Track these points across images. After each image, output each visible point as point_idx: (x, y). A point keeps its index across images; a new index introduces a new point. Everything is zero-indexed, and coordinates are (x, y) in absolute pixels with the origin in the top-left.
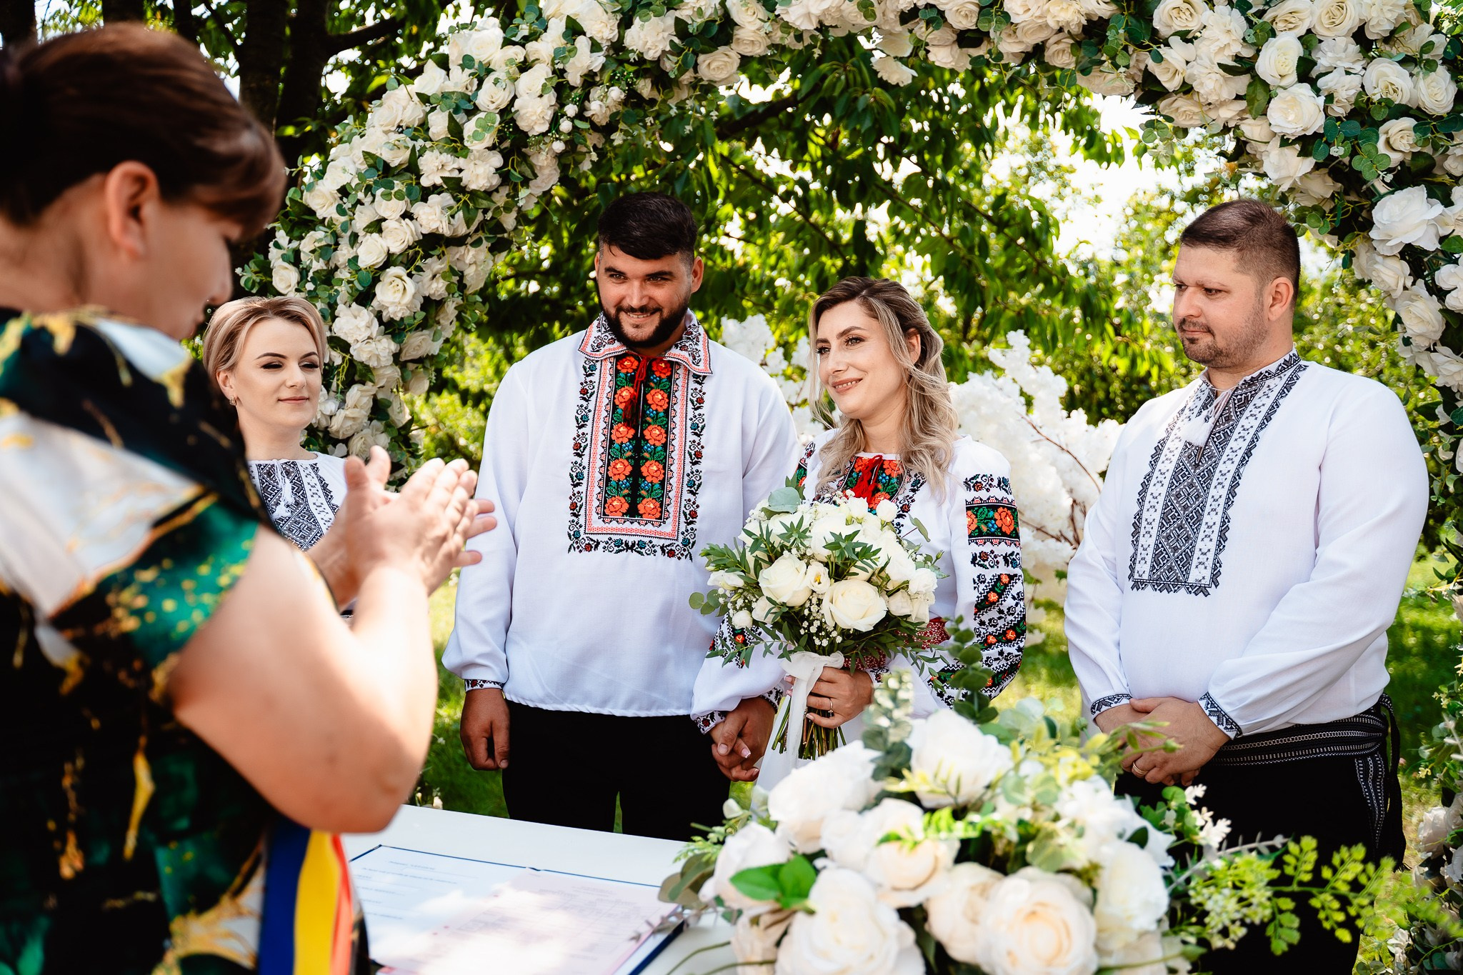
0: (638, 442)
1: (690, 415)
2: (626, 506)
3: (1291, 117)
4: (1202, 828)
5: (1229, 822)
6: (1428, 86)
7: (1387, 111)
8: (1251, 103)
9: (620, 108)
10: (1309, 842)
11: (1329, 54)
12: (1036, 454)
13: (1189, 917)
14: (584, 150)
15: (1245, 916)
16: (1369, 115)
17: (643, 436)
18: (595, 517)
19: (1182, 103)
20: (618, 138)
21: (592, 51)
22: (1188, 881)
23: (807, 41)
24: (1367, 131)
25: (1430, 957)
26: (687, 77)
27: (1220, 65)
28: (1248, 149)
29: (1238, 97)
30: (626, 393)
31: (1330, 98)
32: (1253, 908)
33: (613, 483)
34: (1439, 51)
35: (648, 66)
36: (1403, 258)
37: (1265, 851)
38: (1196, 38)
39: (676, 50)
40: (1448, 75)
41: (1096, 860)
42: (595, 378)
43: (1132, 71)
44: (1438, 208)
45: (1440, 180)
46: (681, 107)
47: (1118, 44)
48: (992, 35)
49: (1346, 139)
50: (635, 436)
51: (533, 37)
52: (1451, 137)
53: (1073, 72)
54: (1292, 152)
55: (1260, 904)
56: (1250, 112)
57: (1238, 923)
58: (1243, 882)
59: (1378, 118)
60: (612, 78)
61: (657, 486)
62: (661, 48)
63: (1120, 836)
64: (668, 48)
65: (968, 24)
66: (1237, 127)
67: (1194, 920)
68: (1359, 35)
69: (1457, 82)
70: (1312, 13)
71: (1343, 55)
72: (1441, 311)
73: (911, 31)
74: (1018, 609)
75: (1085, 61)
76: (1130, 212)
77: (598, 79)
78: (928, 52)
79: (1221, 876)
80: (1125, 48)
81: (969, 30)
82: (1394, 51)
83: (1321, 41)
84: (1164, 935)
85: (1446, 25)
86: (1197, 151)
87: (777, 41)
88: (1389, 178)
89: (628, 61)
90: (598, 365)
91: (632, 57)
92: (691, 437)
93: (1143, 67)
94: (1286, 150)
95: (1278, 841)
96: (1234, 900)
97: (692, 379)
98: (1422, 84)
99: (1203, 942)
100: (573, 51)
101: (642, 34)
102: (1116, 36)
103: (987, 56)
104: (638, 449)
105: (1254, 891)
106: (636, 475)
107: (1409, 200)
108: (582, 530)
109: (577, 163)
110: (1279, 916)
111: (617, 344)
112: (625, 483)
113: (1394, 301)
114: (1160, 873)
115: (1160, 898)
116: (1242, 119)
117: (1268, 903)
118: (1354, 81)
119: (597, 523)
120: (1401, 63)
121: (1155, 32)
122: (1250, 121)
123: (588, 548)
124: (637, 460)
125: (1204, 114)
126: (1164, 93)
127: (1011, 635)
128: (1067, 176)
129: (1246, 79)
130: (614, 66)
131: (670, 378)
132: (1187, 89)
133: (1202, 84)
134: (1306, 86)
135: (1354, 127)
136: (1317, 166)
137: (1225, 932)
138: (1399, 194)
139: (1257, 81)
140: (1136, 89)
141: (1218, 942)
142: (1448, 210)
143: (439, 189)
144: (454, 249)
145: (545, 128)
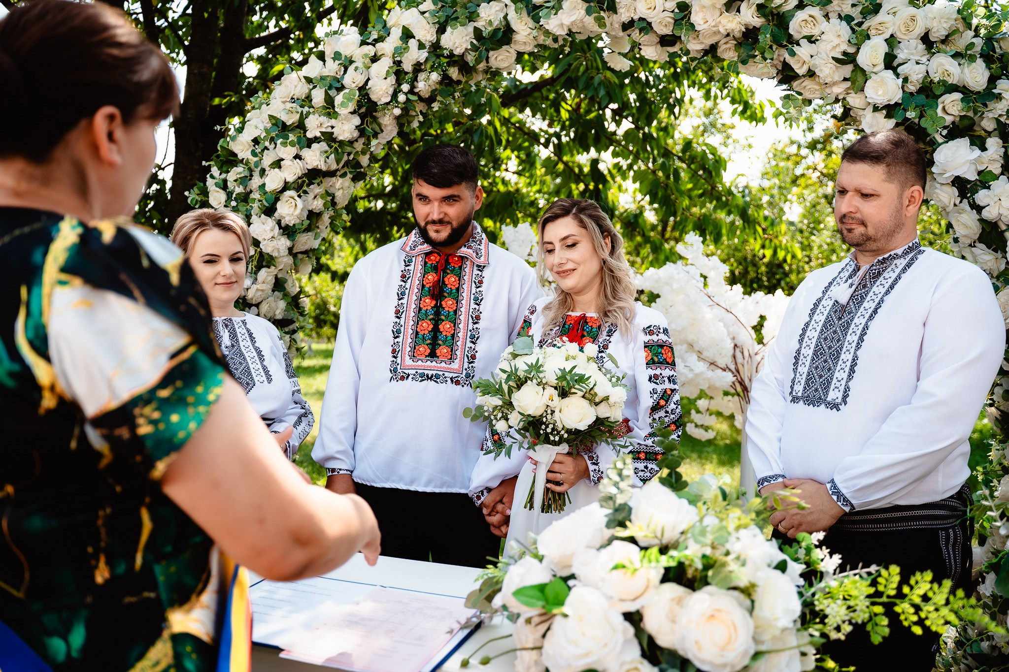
0: (438, 309)
1: (474, 291)
2: (429, 351)
3: (880, 92)
4: (822, 560)
5: (840, 556)
6: (971, 72)
7: (944, 88)
8: (853, 83)
9: (438, 86)
10: (895, 569)
11: (905, 51)
12: (709, 314)
13: (815, 618)
14: (414, 114)
15: (852, 618)
16: (931, 91)
17: (441, 305)
18: (407, 358)
19: (808, 83)
20: (436, 106)
21: (419, 49)
22: (813, 595)
23: (561, 42)
24: (931, 101)
25: (971, 645)
26: (482, 66)
27: (833, 58)
28: (851, 113)
29: (845, 79)
30: (431, 277)
31: (906, 80)
32: (857, 613)
33: (420, 336)
34: (978, 49)
35: (456, 59)
36: (953, 185)
37: (865, 575)
38: (817, 40)
39: (474, 48)
40: (984, 65)
41: (753, 581)
42: (411, 268)
43: (775, 62)
44: (977, 152)
45: (978, 133)
46: (478, 84)
47: (766, 44)
48: (683, 38)
49: (916, 106)
50: (436, 305)
51: (381, 39)
52: (986, 105)
53: (736, 63)
54: (881, 115)
55: (861, 610)
56: (853, 89)
57: (847, 623)
58: (850, 596)
59: (938, 93)
60: (432, 67)
61: (449, 338)
62: (464, 46)
63: (769, 566)
64: (469, 47)
65: (667, 31)
66: (844, 99)
67: (818, 620)
68: (925, 38)
69: (990, 69)
70: (894, 24)
71: (914, 51)
72: (979, 220)
73: (629, 36)
75: (744, 56)
76: (771, 155)
77: (423, 67)
78: (640, 49)
79: (835, 592)
80: (771, 47)
81: (667, 35)
82: (948, 49)
83: (900, 42)
84: (798, 630)
85: (983, 32)
86: (815, 116)
87: (541, 42)
88: (945, 132)
89: (443, 56)
90: (414, 259)
91: (446, 52)
92: (473, 306)
93: (782, 60)
94: (877, 114)
95: (873, 568)
96: (845, 607)
97: (475, 268)
98: (966, 70)
99: (824, 635)
100: (407, 49)
101: (452, 38)
102: (765, 39)
103: (679, 52)
104: (437, 313)
105: (857, 602)
106: (436, 330)
107: (958, 147)
108: (399, 367)
109: (409, 123)
110: (874, 618)
111: (426, 245)
112: (428, 336)
113: (948, 214)
114: (795, 590)
115: (796, 607)
116: (848, 94)
117: (867, 610)
118: (922, 69)
119: (408, 362)
120: (953, 56)
121: (790, 36)
122: (853, 95)
123: (403, 378)
124: (437, 322)
125: (823, 90)
126: (796, 77)
128: (730, 131)
129: (850, 67)
130: (434, 59)
131: (460, 267)
132: (811, 74)
133: (821, 70)
134: (890, 72)
135: (922, 98)
136: (897, 125)
137: (838, 629)
138: (951, 143)
139: (858, 69)
140: (777, 74)
141: (834, 635)
142: (984, 154)
143: (316, 140)
144: (328, 179)
145: (388, 99)
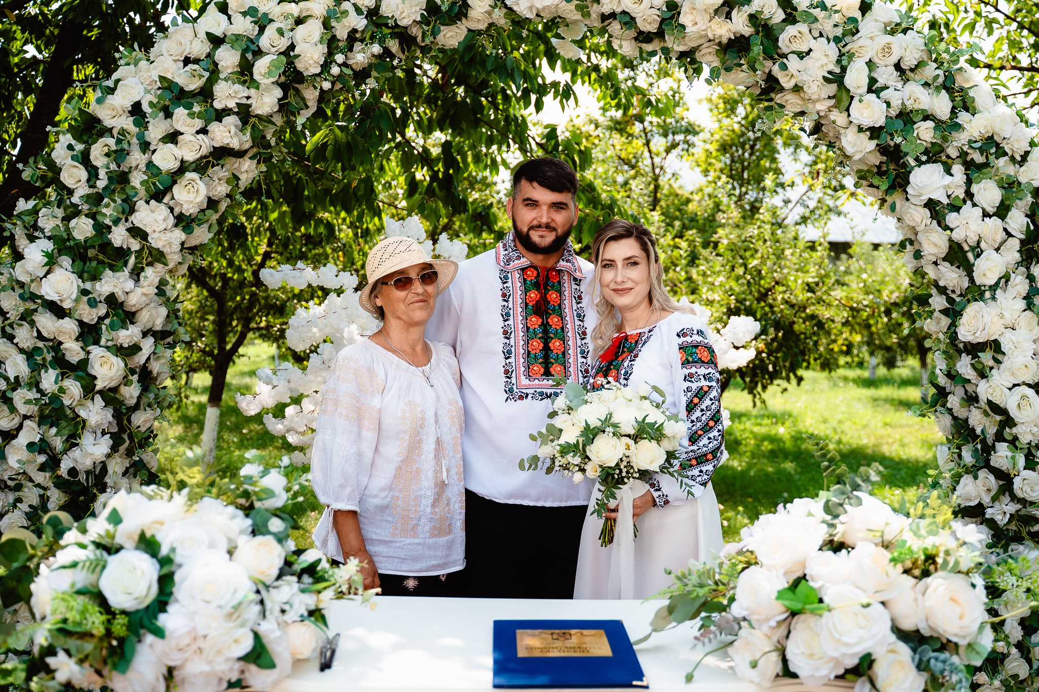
0: (545, 326)
1: (575, 307)
2: (542, 370)
3: (865, 115)
9: (375, 60)
17: (548, 323)
18: (523, 378)
20: (372, 83)
21: (356, 14)
29: (829, 97)
30: (533, 295)
33: (532, 355)
35: (400, 30)
39: (426, 21)
42: (509, 284)
50: (543, 322)
54: (865, 136)
60: (373, 37)
61: (561, 356)
62: (414, 18)
64: (419, 19)
73: (605, 27)
74: (713, 407)
77: (360, 36)
89: (386, 25)
90: (509, 275)
91: (391, 22)
94: (861, 135)
97: (573, 283)
100: (345, 13)
101: (400, 7)
104: (546, 331)
106: (546, 349)
108: (515, 387)
112: (540, 355)
116: (830, 111)
119: (525, 381)
123: (521, 398)
124: (546, 339)
127: (711, 423)
130: (373, 28)
131: (559, 282)
143: (226, 112)
144: (233, 159)
145: (318, 70)
